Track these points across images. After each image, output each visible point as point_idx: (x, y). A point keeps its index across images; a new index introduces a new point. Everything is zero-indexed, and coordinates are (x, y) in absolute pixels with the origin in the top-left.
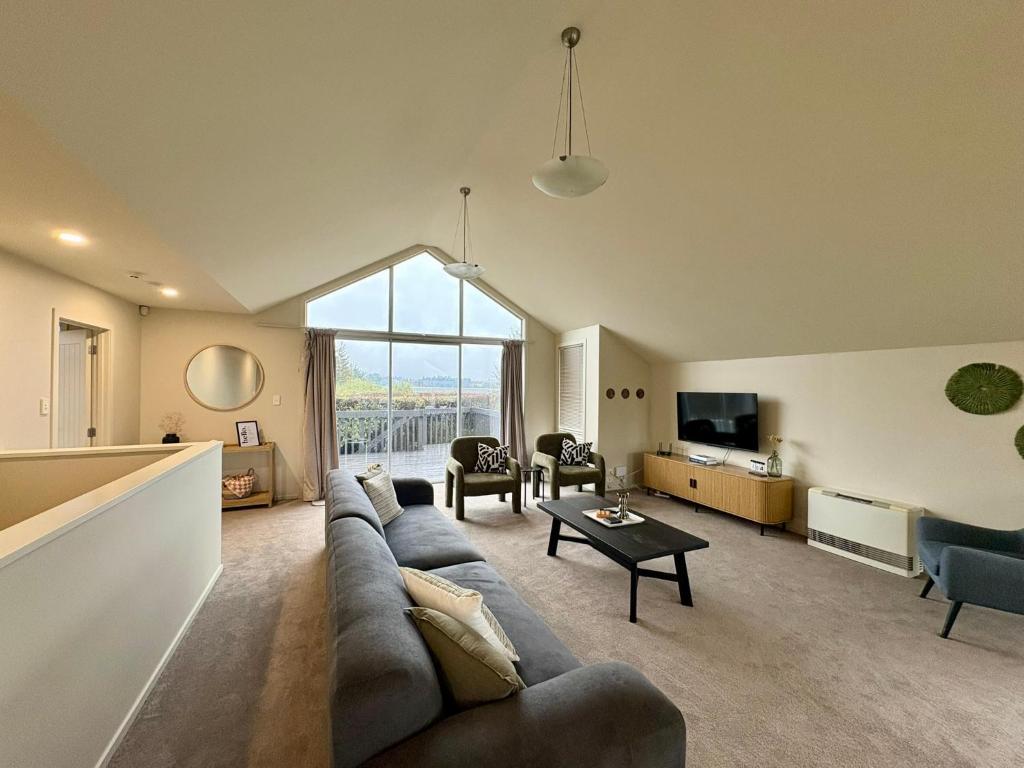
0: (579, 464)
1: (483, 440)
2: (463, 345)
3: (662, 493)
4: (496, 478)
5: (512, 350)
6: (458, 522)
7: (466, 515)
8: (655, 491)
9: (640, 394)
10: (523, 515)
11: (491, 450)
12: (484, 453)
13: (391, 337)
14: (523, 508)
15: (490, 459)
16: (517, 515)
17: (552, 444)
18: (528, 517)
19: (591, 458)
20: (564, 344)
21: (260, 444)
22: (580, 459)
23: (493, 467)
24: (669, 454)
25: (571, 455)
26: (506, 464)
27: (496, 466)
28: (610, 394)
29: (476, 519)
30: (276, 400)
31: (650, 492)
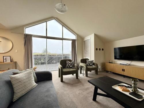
0: (91, 65)
1: (68, 60)
2: (63, 40)
3: (110, 72)
4: (71, 70)
5: (74, 41)
6: (61, 82)
7: (64, 80)
8: (108, 71)
9: (103, 49)
10: (79, 80)
11: (70, 62)
12: (68, 63)
13: (47, 37)
14: (79, 77)
15: (70, 65)
16: (77, 80)
17: (84, 61)
18: (81, 81)
19: (94, 64)
20: (85, 40)
21: (11, 62)
22: (91, 64)
23: (70, 67)
24: (112, 63)
25: (89, 63)
26: (74, 66)
27: (71, 66)
28: (97, 49)
29: (66, 81)
30: (16, 51)
31: (107, 72)
